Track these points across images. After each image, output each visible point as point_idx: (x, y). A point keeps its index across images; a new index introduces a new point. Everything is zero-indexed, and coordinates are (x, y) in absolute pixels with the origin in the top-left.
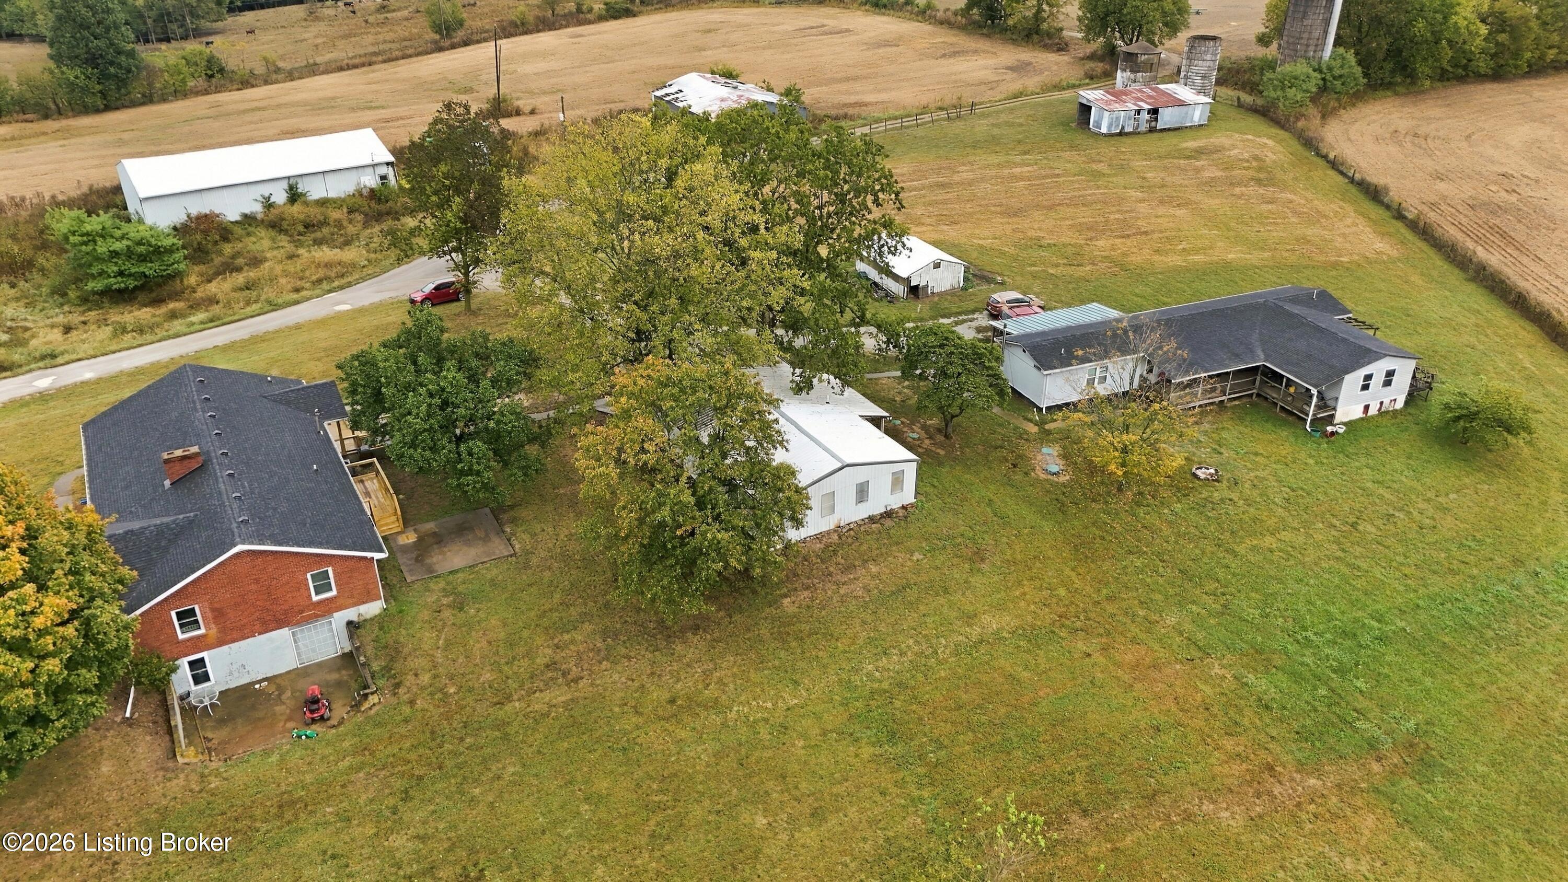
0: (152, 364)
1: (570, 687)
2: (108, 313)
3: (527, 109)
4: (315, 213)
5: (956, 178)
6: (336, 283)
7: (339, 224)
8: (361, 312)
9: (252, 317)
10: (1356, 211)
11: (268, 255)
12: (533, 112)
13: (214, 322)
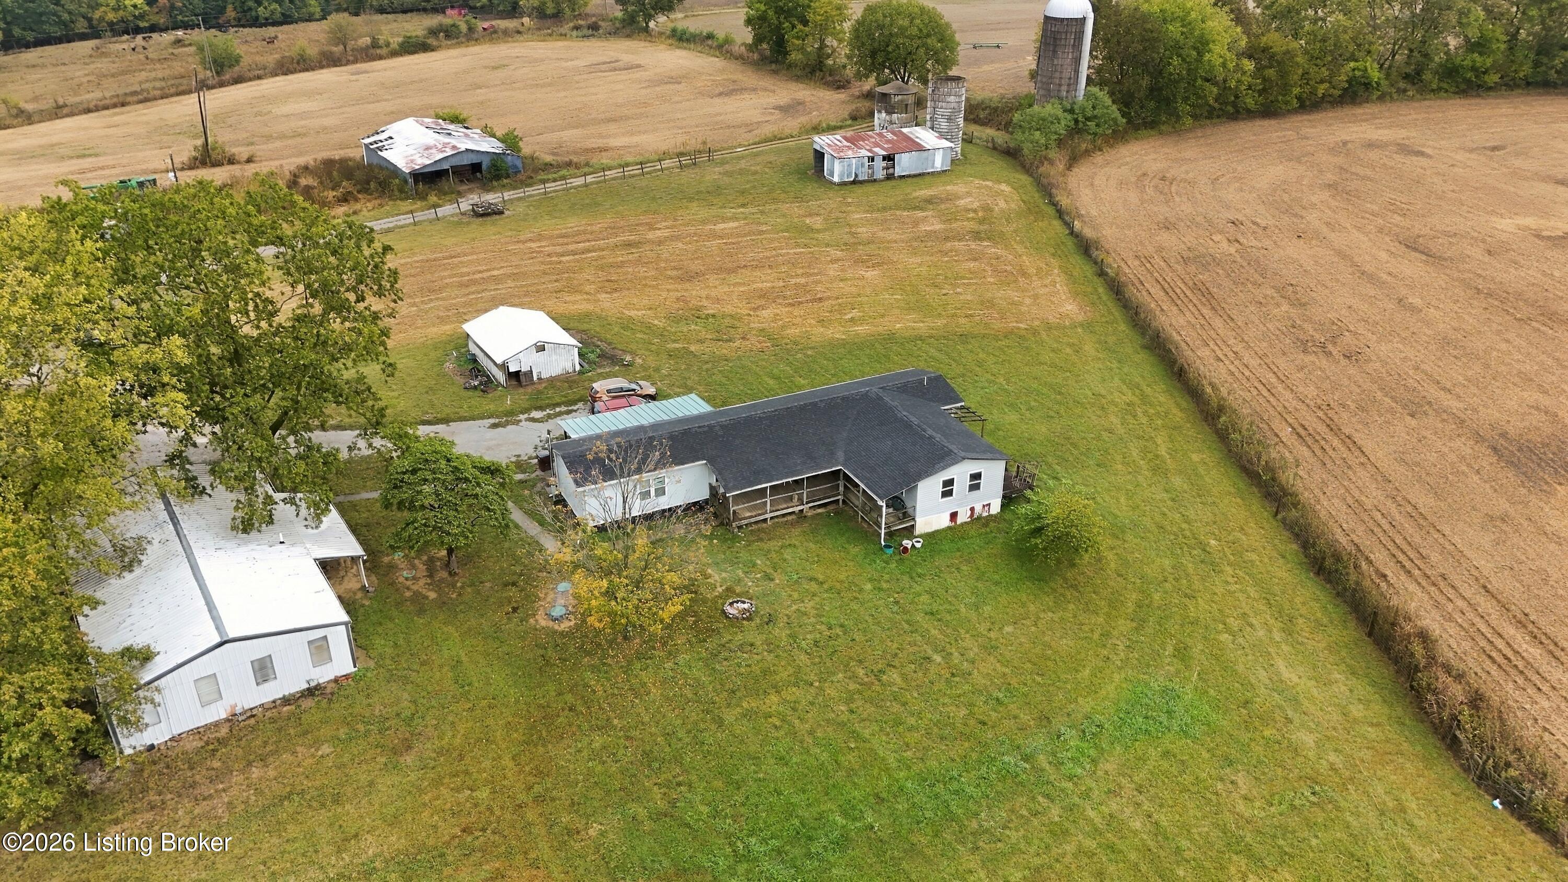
3: (245, 157)
5: (651, 235)
10: (1060, 267)
12: (249, 161)
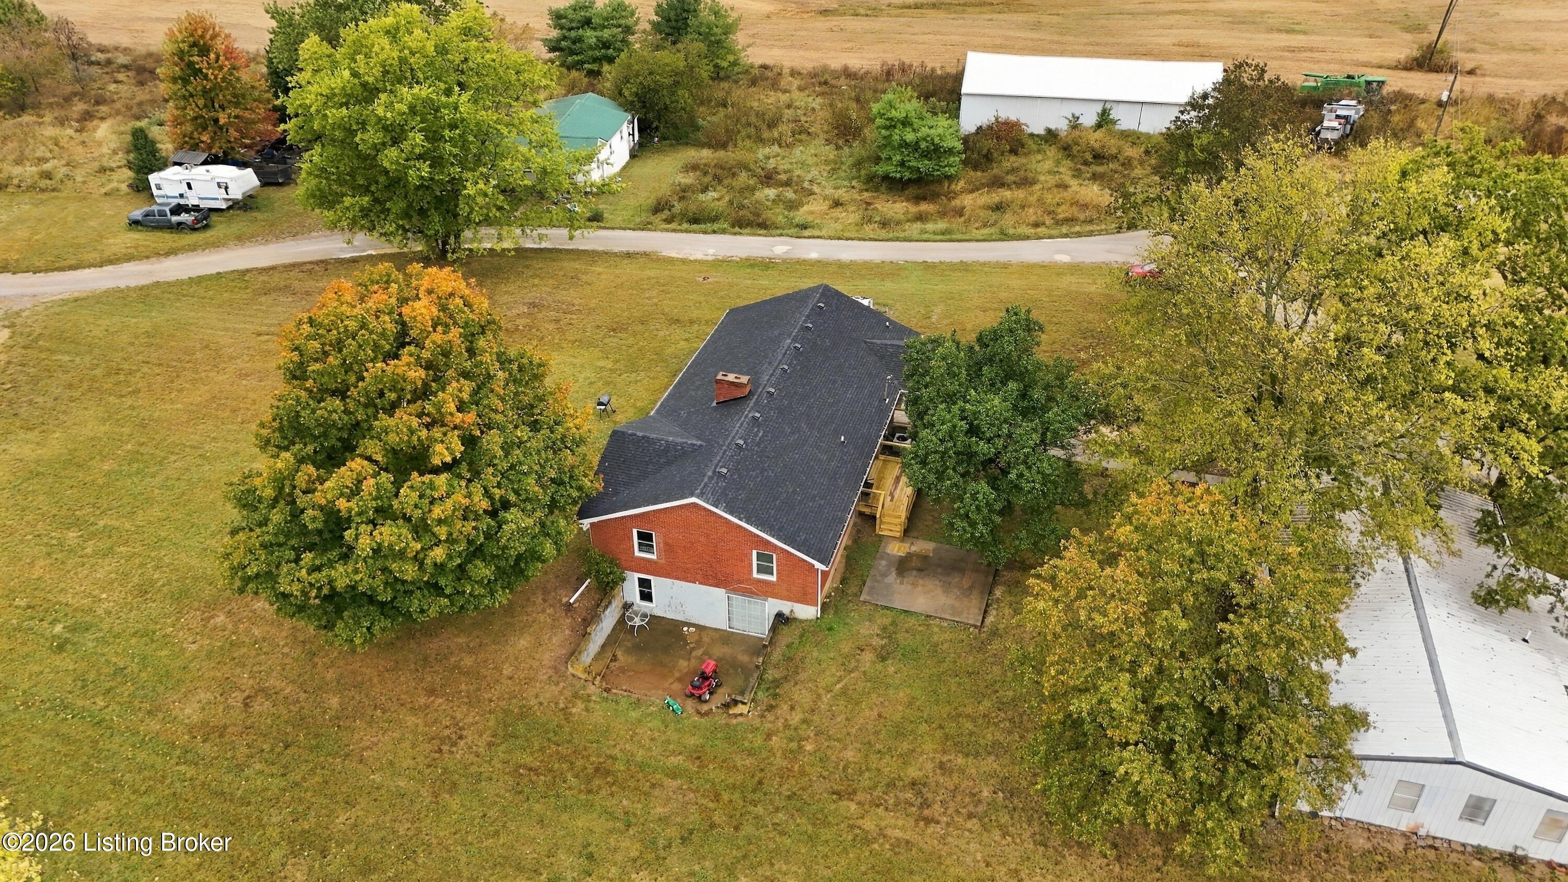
0: (865, 262)
1: (917, 825)
2: (878, 197)
3: (1468, 67)
4: (1113, 145)
6: (1077, 228)
7: (1128, 164)
8: (1075, 269)
9: (977, 241)
11: (1042, 178)
13: (946, 236)
